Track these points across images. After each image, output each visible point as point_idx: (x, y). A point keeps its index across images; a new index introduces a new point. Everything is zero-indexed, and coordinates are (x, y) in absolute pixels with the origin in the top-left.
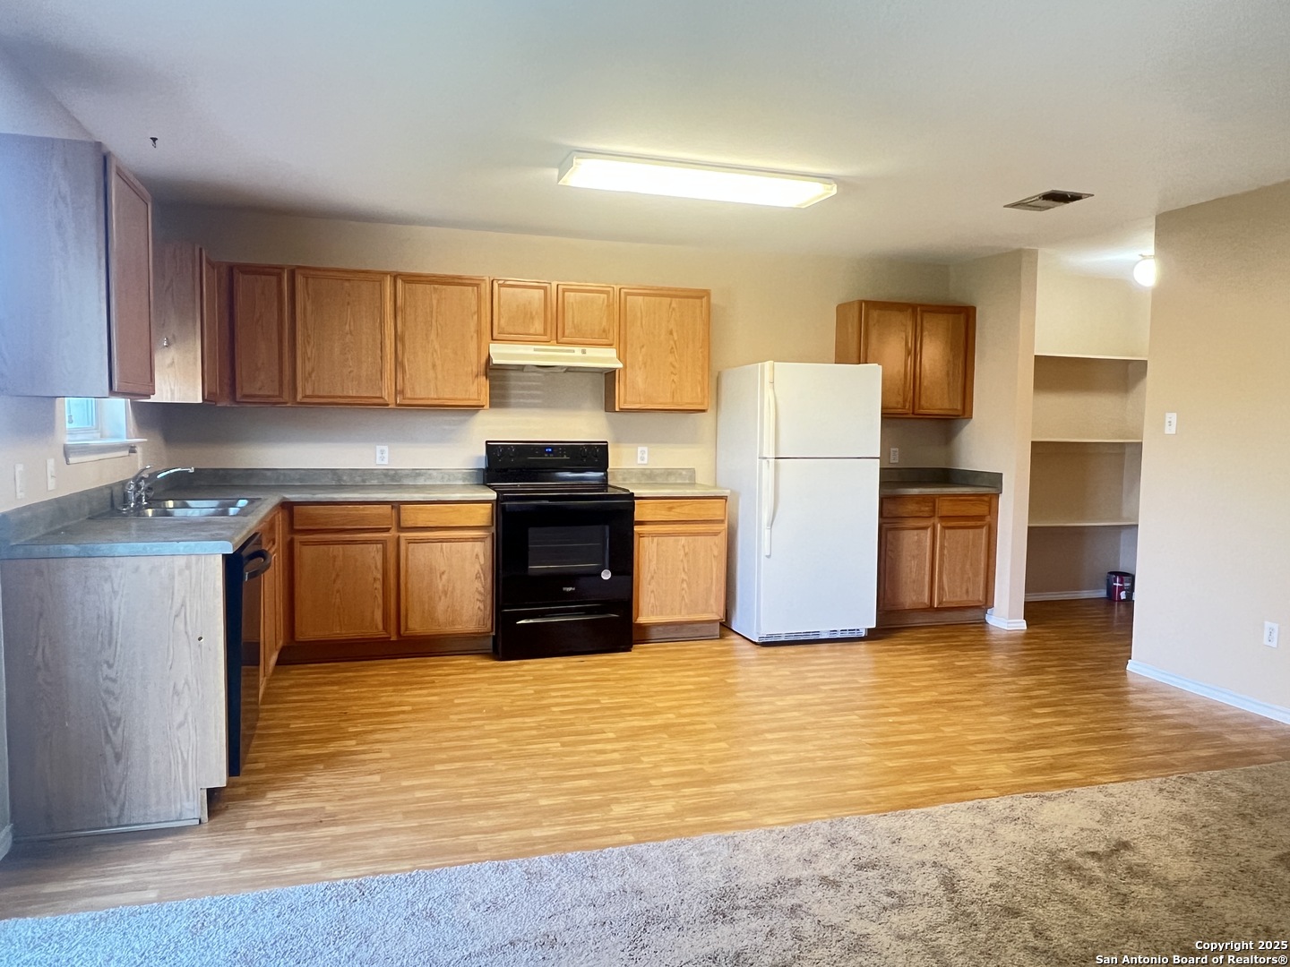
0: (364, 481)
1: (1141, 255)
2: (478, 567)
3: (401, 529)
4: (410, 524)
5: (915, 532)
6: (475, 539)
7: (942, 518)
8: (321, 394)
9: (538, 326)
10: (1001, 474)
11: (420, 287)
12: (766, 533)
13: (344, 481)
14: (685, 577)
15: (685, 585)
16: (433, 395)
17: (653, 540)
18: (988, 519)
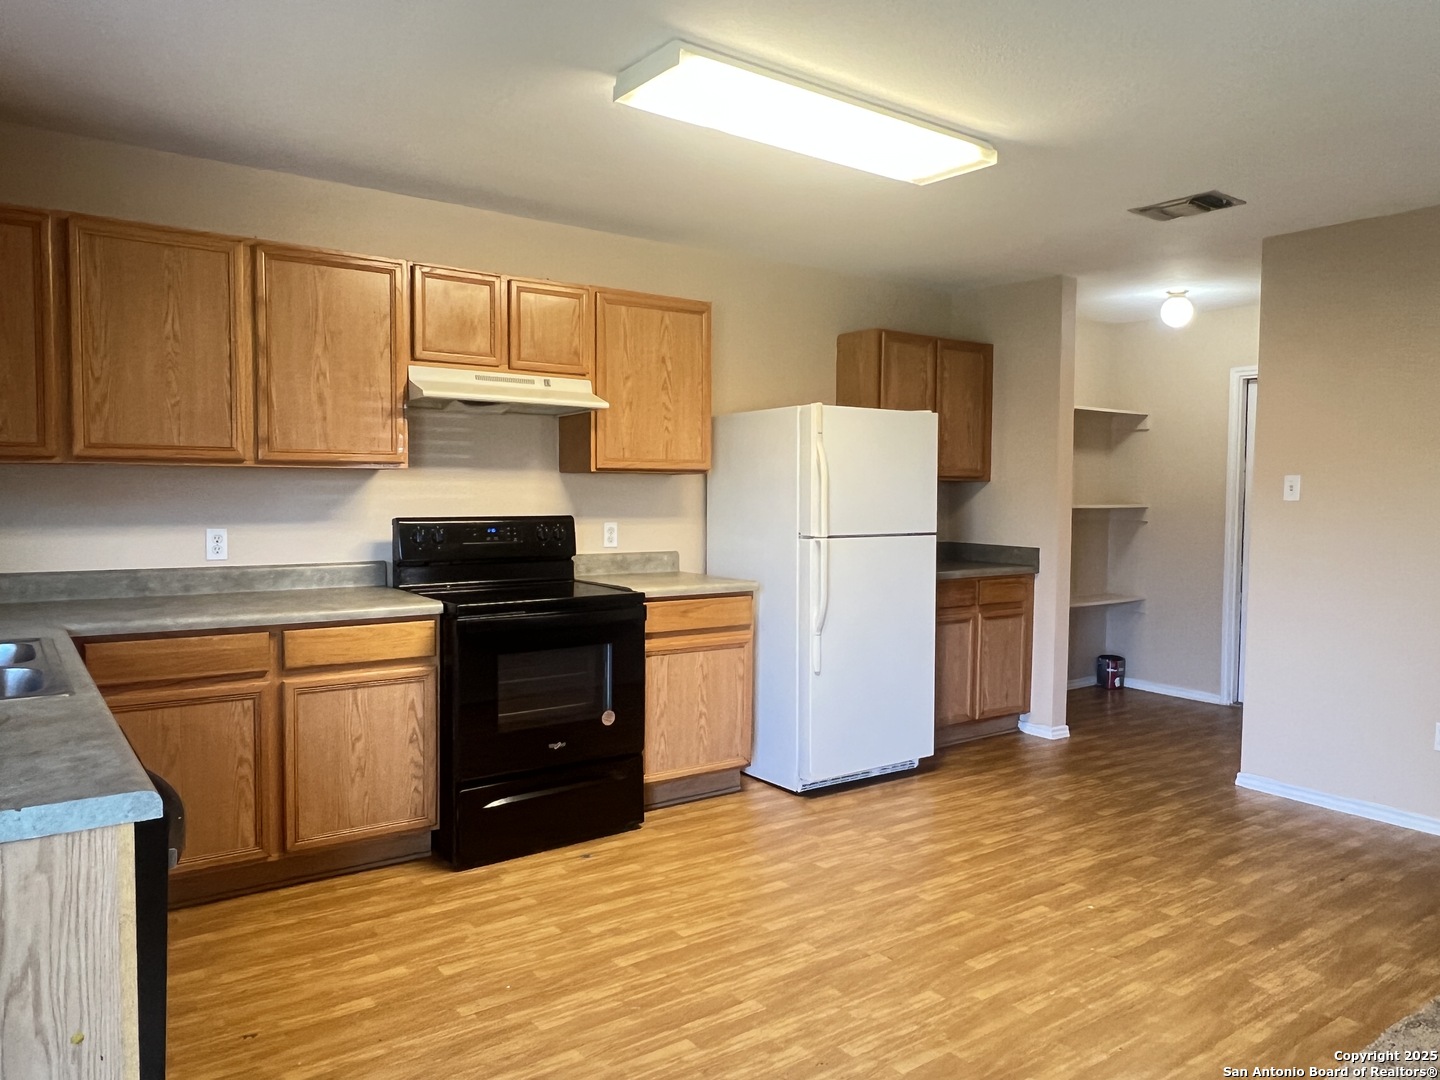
0: (187, 588)
1: (1169, 293)
2: (414, 724)
3: (285, 670)
4: (300, 663)
5: (957, 626)
6: (406, 680)
7: (985, 607)
8: (121, 441)
9: (481, 342)
10: (1038, 549)
11: (295, 267)
12: (814, 642)
13: (152, 590)
14: (704, 710)
15: (703, 722)
16: (320, 446)
17: (662, 661)
18: (1025, 605)
